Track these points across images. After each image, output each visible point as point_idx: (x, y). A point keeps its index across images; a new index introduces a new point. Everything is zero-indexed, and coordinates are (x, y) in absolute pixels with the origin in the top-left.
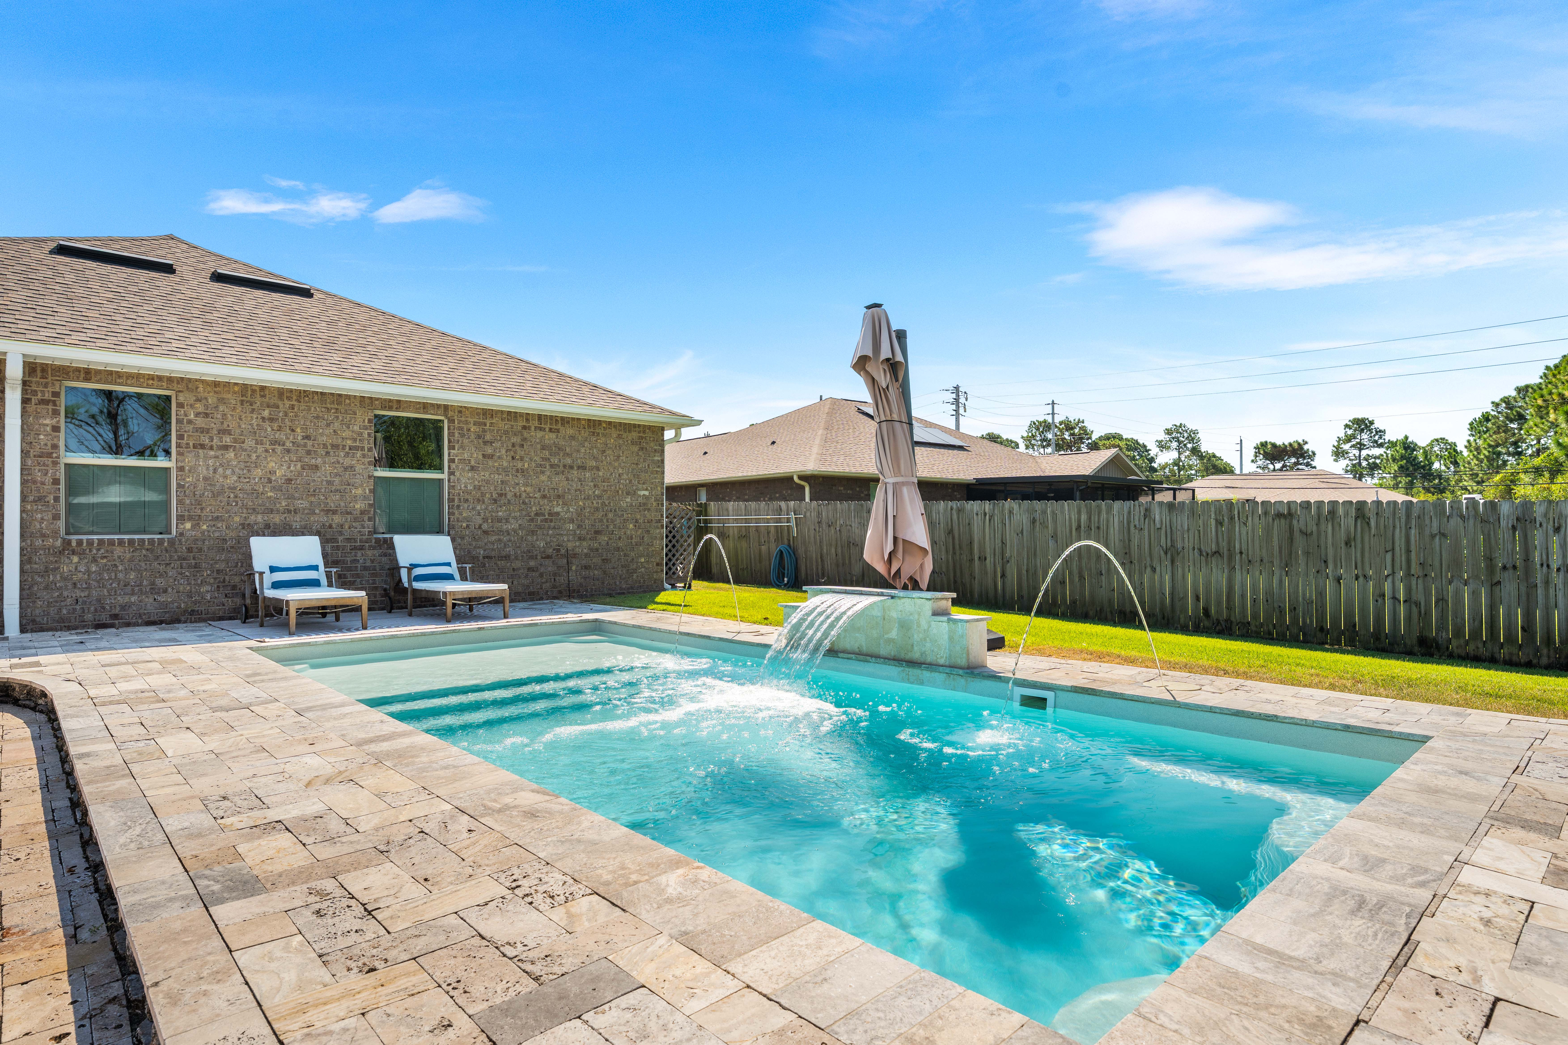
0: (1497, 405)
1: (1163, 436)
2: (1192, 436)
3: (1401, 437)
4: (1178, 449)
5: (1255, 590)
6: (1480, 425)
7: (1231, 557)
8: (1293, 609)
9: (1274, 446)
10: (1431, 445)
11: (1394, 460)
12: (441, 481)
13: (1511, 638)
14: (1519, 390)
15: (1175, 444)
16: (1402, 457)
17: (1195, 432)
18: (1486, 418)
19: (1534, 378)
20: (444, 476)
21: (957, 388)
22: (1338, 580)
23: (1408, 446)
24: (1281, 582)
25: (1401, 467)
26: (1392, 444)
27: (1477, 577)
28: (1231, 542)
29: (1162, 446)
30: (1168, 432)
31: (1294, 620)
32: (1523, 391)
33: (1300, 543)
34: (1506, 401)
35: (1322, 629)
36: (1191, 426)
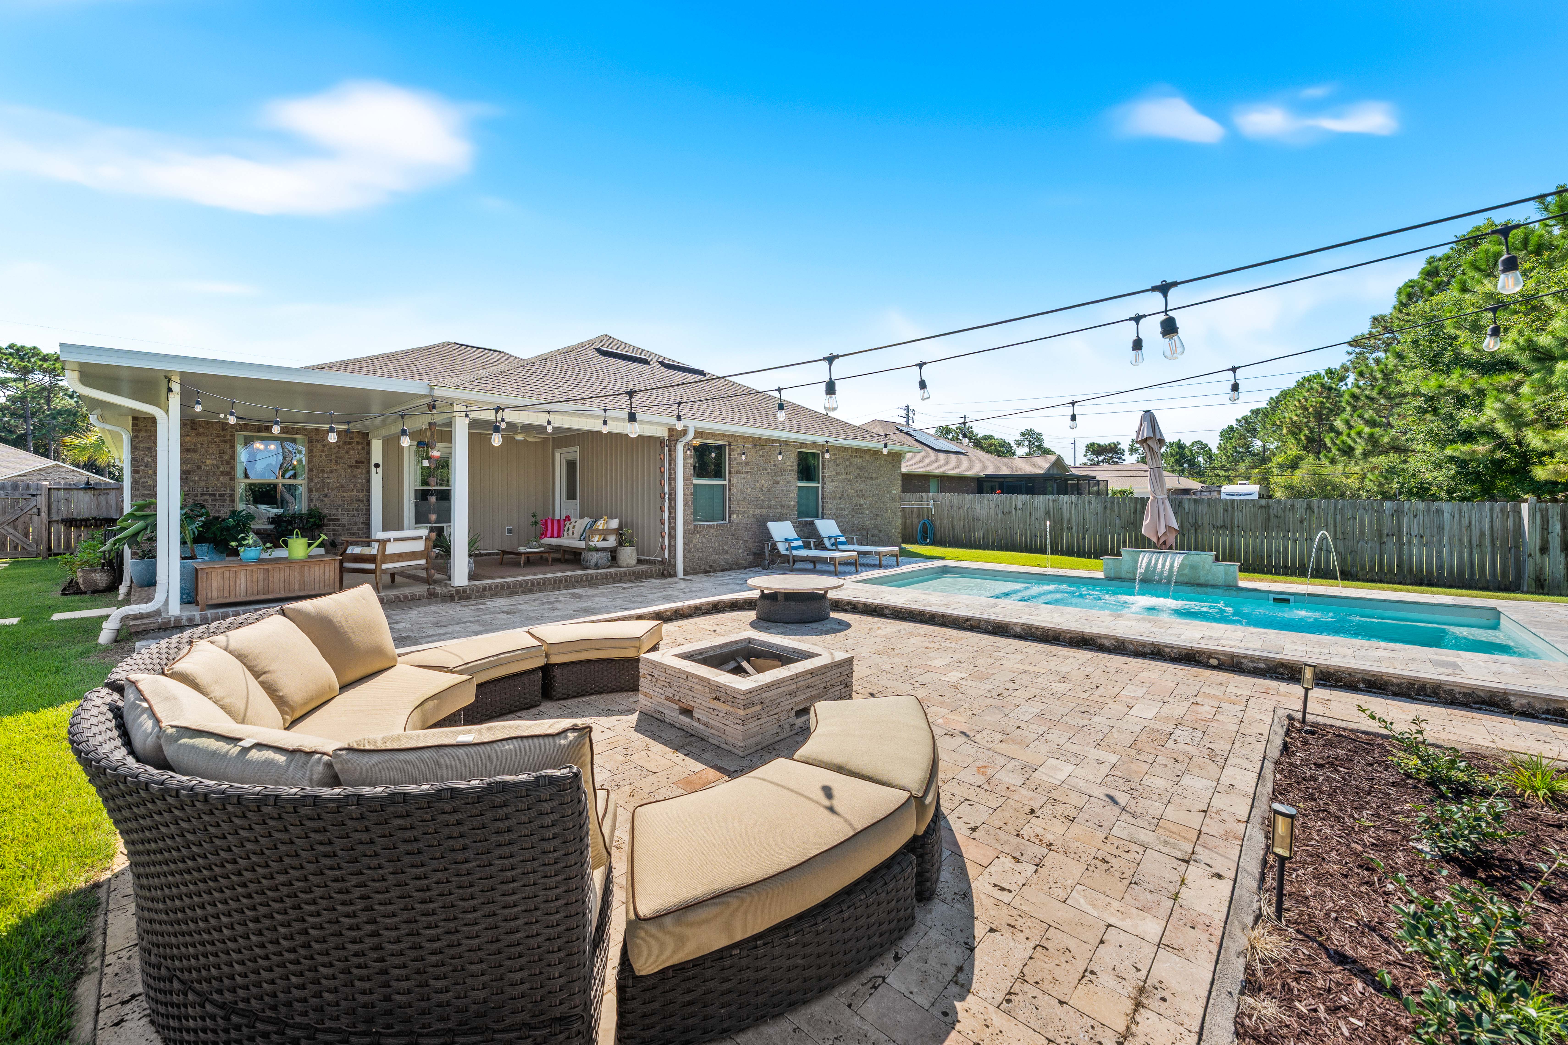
0: (1239, 421)
1: (1019, 437)
2: (1038, 437)
3: (1176, 440)
4: (1029, 447)
5: (1246, 546)
6: (1228, 434)
7: (1232, 529)
8: (1269, 556)
9: (1099, 445)
10: (1192, 445)
11: (1172, 455)
12: (817, 488)
13: (1390, 570)
14: (1252, 412)
15: (1027, 443)
16: (1177, 454)
17: (1040, 435)
18: (1231, 429)
19: (1263, 405)
20: (820, 485)
21: (907, 407)
22: (1295, 541)
23: (1180, 446)
24: (1262, 542)
25: (1176, 460)
26: (1171, 445)
27: (1373, 540)
28: (1232, 521)
29: (1019, 444)
30: (1023, 434)
31: (1270, 562)
32: (1256, 412)
33: (1274, 521)
34: (1245, 418)
35: (1286, 567)
36: (1037, 430)
